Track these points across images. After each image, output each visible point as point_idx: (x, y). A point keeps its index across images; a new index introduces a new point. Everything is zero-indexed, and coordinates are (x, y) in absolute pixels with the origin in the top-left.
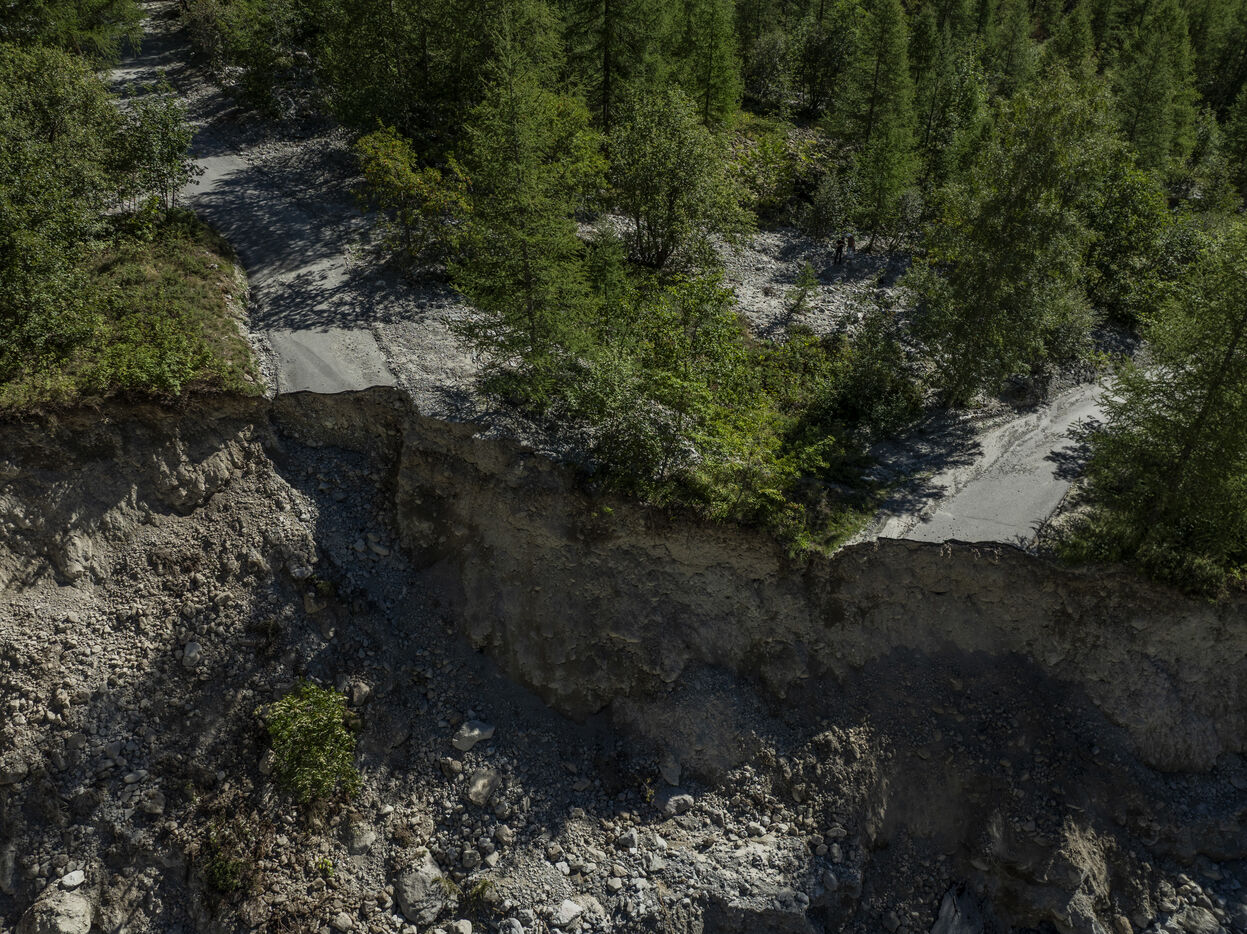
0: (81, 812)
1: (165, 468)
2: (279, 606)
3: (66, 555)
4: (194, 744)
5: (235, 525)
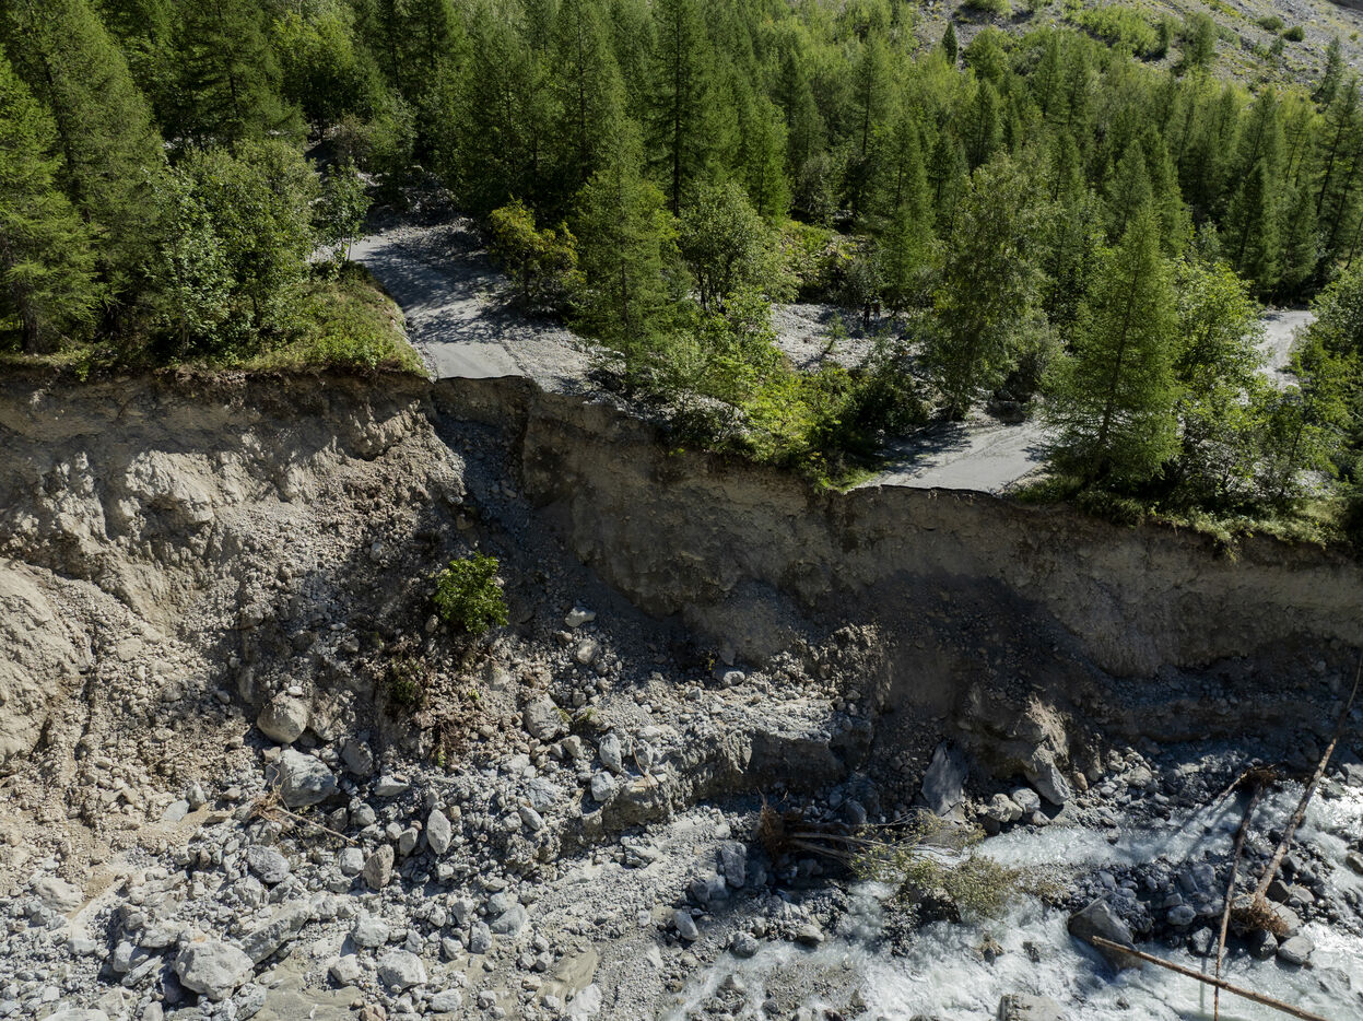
0: (300, 648)
1: (358, 424)
2: (438, 524)
3: (287, 480)
4: (378, 610)
5: (407, 468)
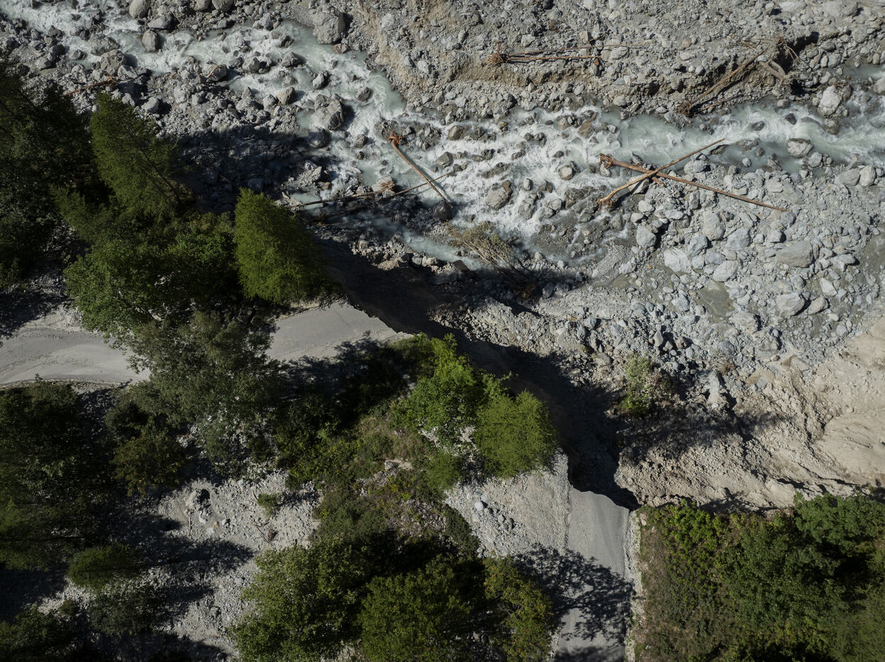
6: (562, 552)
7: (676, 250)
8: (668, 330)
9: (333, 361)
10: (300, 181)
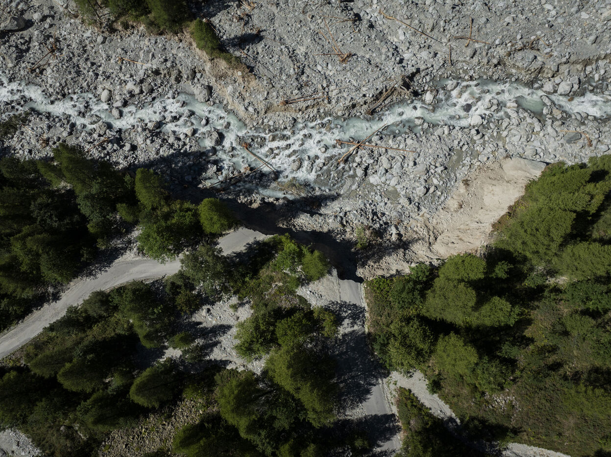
0: (393, 244)
2: (364, 261)
4: (378, 248)
6: (339, 302)
7: (374, 175)
8: (375, 211)
9: (244, 252)
10: (208, 174)
